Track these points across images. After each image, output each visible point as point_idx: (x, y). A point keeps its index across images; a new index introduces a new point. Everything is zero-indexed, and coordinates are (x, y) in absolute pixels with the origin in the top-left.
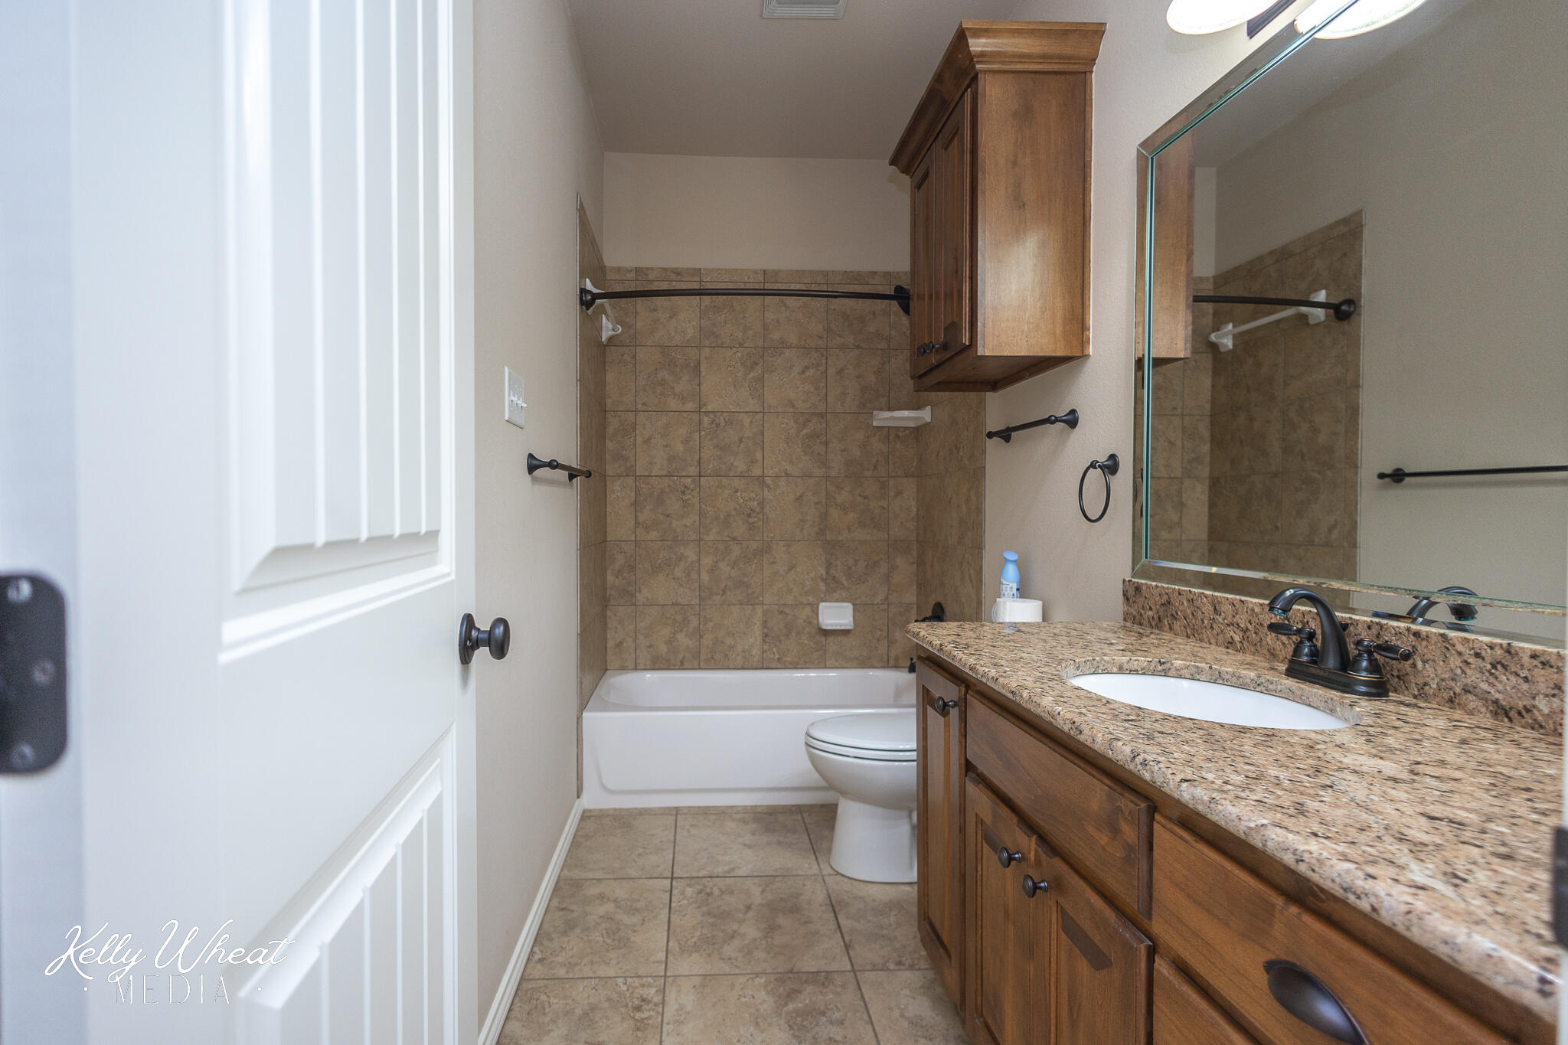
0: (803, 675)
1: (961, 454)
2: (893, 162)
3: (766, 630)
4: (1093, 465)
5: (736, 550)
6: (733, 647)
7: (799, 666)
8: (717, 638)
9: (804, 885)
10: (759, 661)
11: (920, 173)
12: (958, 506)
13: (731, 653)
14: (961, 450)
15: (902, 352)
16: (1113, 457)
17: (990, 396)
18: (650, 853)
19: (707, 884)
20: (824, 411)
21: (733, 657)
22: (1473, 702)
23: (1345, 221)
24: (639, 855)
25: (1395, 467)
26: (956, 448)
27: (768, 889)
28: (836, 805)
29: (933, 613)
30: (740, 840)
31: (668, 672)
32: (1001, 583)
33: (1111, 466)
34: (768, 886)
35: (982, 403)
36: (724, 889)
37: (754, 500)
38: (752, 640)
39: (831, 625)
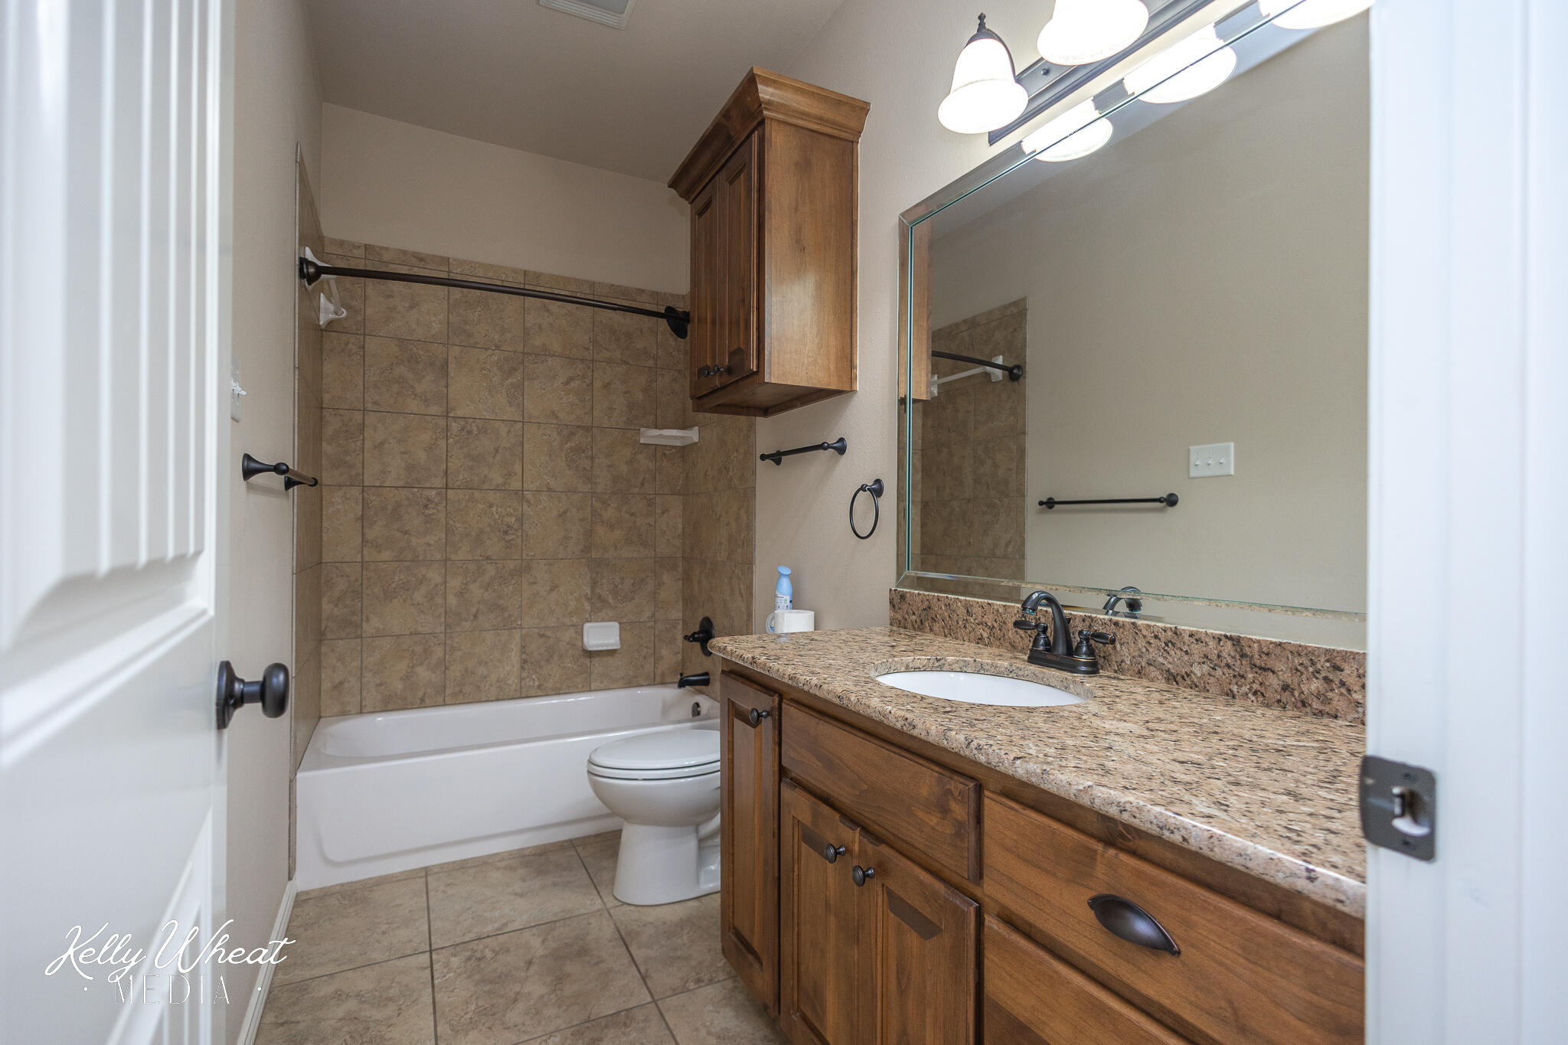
0: (573, 700)
1: (731, 474)
2: (673, 184)
3: (524, 656)
4: (863, 488)
5: (491, 570)
6: (486, 677)
7: (561, 692)
8: (466, 670)
9: (590, 924)
10: (515, 690)
11: (701, 201)
12: (728, 524)
13: (483, 685)
14: (731, 470)
15: (669, 372)
16: (878, 481)
17: (761, 422)
18: (398, 927)
19: (476, 948)
20: (590, 424)
21: (486, 688)
22: (1154, 672)
23: (1014, 304)
24: (384, 933)
25: (1049, 497)
26: (725, 468)
27: (549, 937)
28: (620, 831)
29: (700, 627)
30: (510, 890)
31: (406, 712)
32: (776, 596)
33: (877, 490)
34: (548, 934)
35: (752, 427)
36: (497, 949)
37: (511, 515)
38: (508, 668)
39: (598, 646)
